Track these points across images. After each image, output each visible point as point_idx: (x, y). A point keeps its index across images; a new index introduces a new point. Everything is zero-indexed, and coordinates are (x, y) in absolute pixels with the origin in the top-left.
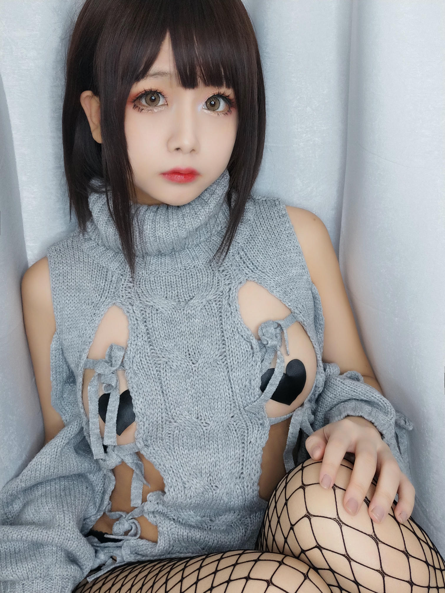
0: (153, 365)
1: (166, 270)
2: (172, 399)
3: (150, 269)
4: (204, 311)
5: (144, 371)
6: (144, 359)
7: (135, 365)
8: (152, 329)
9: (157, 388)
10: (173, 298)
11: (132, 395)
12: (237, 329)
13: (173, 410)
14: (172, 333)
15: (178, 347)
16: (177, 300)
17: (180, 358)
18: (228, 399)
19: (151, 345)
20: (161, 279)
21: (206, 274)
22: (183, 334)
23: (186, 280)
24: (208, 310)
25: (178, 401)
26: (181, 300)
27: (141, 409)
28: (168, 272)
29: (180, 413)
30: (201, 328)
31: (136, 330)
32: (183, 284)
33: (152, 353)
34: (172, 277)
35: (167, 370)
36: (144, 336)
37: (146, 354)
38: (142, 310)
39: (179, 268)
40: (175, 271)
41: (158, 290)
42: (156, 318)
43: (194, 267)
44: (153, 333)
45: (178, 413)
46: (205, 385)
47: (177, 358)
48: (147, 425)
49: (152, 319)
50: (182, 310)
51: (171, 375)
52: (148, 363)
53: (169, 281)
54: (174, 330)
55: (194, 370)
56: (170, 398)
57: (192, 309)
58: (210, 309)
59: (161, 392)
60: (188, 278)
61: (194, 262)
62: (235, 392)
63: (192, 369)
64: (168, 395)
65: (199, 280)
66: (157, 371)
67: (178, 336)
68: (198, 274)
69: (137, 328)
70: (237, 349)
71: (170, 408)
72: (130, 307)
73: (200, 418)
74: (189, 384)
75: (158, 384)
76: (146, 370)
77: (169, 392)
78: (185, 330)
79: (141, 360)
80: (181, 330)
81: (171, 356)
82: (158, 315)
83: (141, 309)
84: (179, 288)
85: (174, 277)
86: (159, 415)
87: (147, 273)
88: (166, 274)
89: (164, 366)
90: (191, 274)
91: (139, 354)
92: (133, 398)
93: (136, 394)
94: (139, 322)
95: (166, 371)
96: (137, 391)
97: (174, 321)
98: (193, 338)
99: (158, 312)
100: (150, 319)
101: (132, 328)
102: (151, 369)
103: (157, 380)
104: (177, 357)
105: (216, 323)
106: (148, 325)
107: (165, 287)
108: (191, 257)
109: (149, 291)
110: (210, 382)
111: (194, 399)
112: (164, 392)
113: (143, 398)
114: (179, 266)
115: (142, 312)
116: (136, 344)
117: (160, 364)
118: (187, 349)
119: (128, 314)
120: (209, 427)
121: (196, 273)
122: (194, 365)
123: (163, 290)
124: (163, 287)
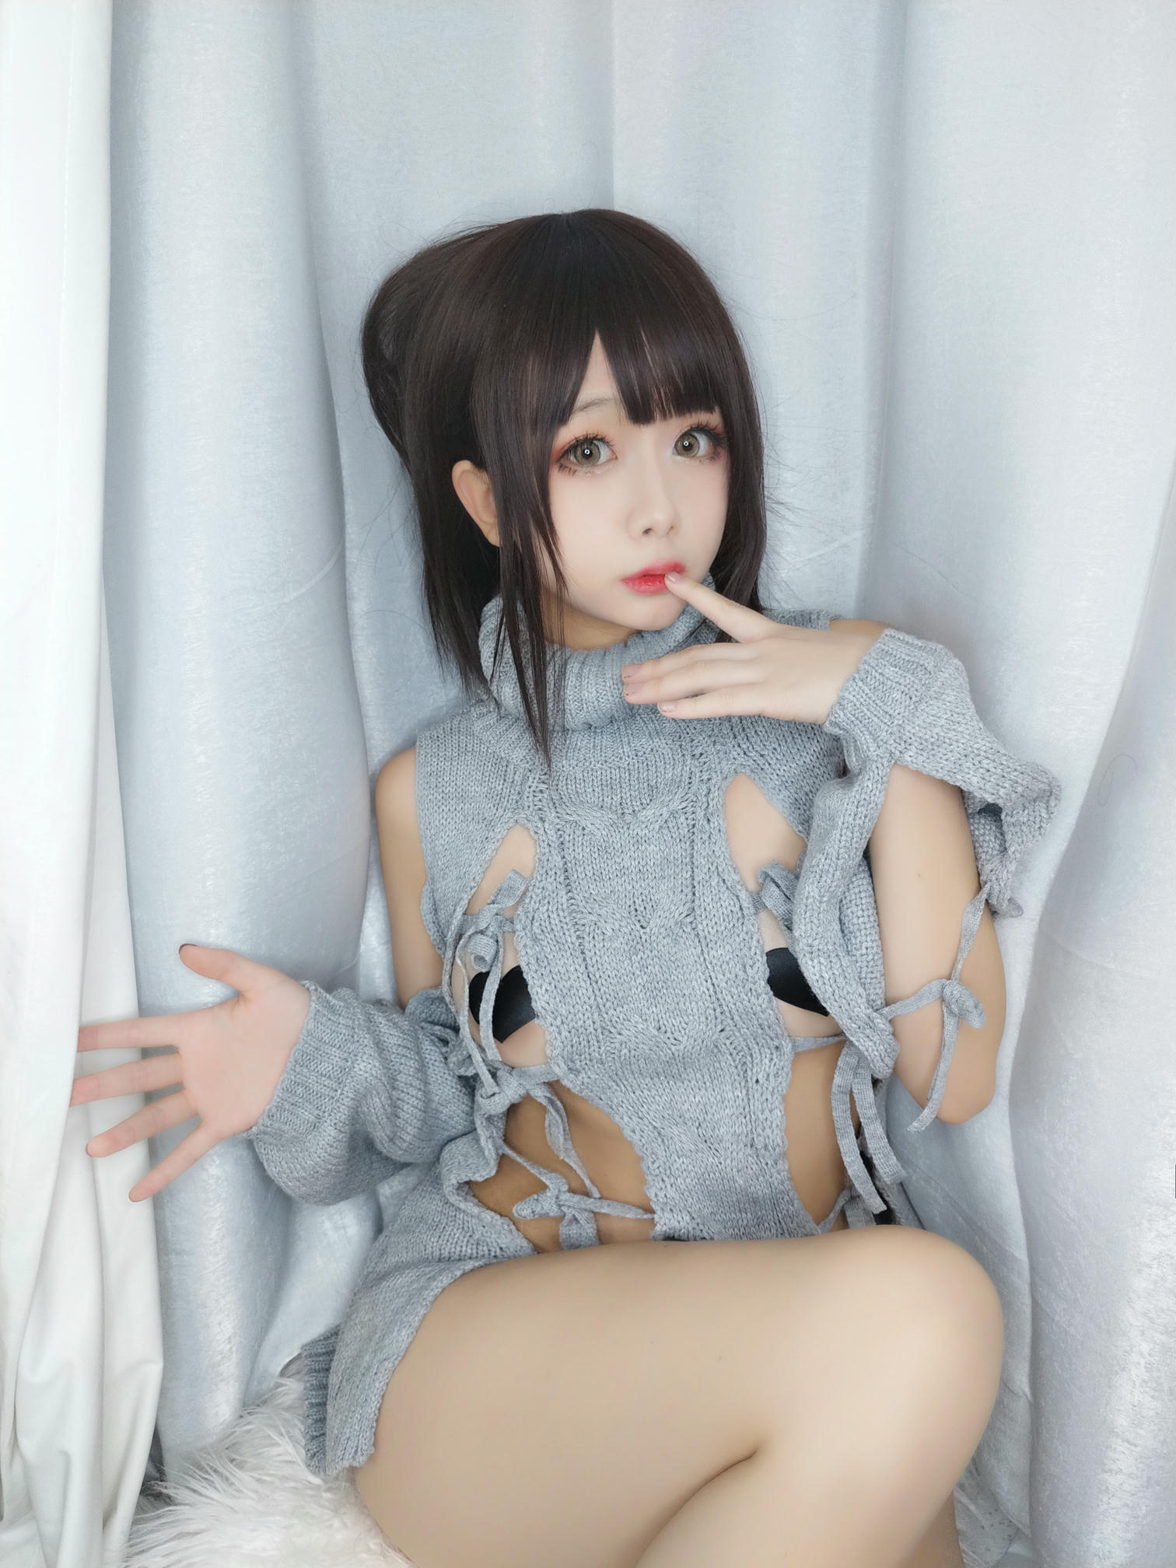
0: (570, 925)
1: (603, 758)
2: (607, 990)
3: (575, 758)
4: (665, 831)
5: (553, 936)
6: (555, 915)
7: (537, 924)
8: (573, 861)
9: (578, 967)
10: (614, 808)
11: (528, 976)
12: (717, 868)
13: (611, 1012)
14: (607, 870)
15: (616, 896)
16: (620, 811)
17: (618, 916)
18: (708, 998)
19: (570, 891)
20: (595, 774)
21: (672, 764)
22: (627, 873)
23: (636, 776)
24: (672, 831)
25: (620, 995)
26: (626, 811)
27: (548, 1003)
28: (606, 761)
29: (625, 1018)
30: (659, 862)
31: (546, 863)
32: (632, 783)
33: (572, 905)
34: (613, 771)
35: (596, 937)
36: (558, 874)
37: (560, 907)
38: (559, 830)
39: (626, 754)
40: (618, 759)
41: (589, 796)
42: (580, 843)
43: (652, 750)
44: (574, 869)
45: (621, 1018)
46: (665, 969)
47: (614, 916)
48: (565, 1033)
49: (574, 845)
50: (625, 829)
51: (604, 946)
52: (561, 921)
53: (608, 778)
54: (610, 865)
55: (643, 940)
56: (603, 989)
57: (644, 826)
58: (676, 828)
59: (585, 975)
60: (641, 771)
61: (651, 742)
62: (718, 986)
63: (641, 938)
64: (599, 982)
65: (659, 774)
66: (578, 937)
67: (617, 875)
68: (659, 764)
69: (548, 860)
70: (715, 905)
71: (604, 1006)
72: (540, 825)
73: (663, 1028)
74: (637, 964)
75: (580, 960)
76: (556, 934)
77: (600, 977)
78: (629, 864)
79: (549, 917)
80: (622, 865)
81: (603, 912)
82: (586, 837)
83: (559, 827)
84: (624, 790)
85: (617, 770)
86: (586, 1016)
87: (570, 765)
88: (602, 764)
89: (592, 929)
90: (647, 765)
91: (547, 905)
92: (530, 982)
93: (534, 975)
94: (552, 849)
95: (594, 938)
96: (536, 971)
97: (612, 848)
98: (644, 880)
99: (586, 832)
100: (571, 844)
101: (540, 860)
102: (567, 933)
103: (578, 953)
104: (614, 914)
105: (684, 854)
106: (566, 856)
107: (600, 788)
108: (647, 733)
109: (572, 796)
110: (672, 964)
111: (648, 994)
112: (591, 976)
113: (550, 984)
114: (625, 750)
115: (560, 832)
116: (543, 888)
117: (584, 925)
118: (632, 901)
119: (536, 837)
120: (682, 1047)
121: (656, 761)
122: (644, 930)
123: (596, 794)
124: (596, 790)
